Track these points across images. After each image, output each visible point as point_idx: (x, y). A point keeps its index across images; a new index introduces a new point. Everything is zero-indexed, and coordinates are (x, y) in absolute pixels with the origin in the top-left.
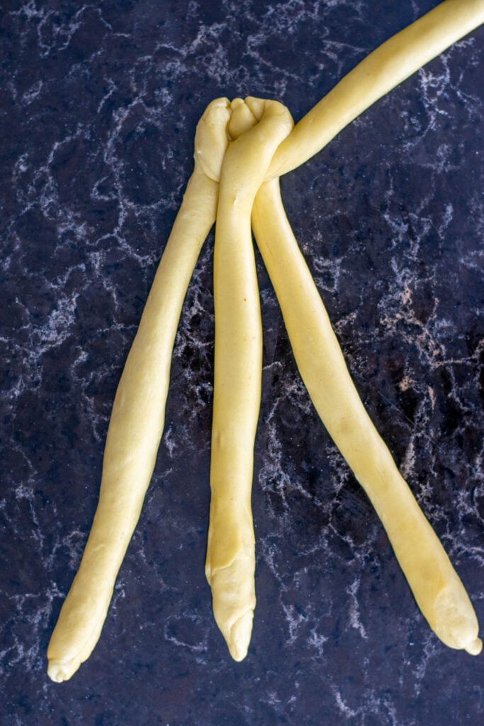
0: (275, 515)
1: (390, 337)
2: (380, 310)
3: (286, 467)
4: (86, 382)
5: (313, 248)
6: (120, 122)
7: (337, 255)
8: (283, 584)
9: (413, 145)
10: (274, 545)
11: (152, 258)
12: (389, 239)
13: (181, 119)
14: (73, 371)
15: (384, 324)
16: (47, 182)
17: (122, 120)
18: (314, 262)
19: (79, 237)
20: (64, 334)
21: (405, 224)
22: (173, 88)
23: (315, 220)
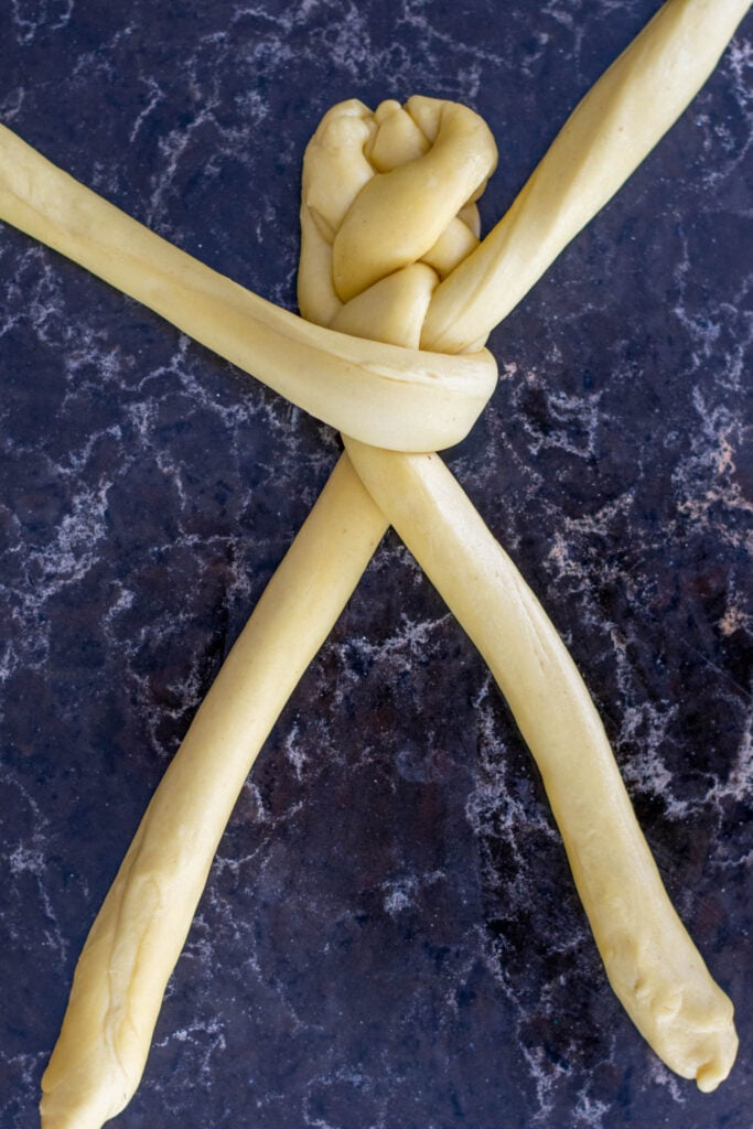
0: (499, 879)
1: (697, 536)
2: (677, 487)
3: (516, 789)
4: (133, 646)
5: (544, 376)
6: (174, 157)
7: (590, 387)
8: (520, 1009)
9: (722, 177)
10: (502, 935)
11: (247, 409)
12: (687, 354)
13: (288, 146)
14: (107, 628)
15: (685, 512)
16: (43, 276)
17: (176, 153)
18: (549, 403)
19: (107, 376)
20: (87, 559)
21: (714, 323)
22: (270, 90)
23: (546, 324)
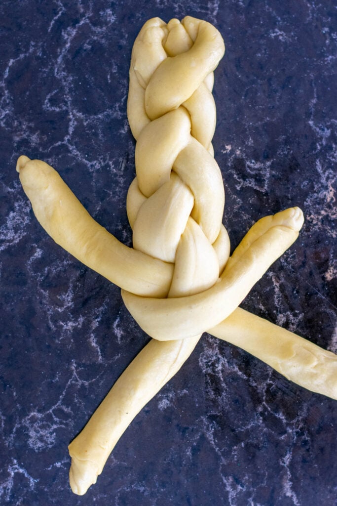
0: (214, 394)
1: (316, 232)
2: (307, 208)
3: (223, 351)
4: (41, 276)
5: (245, 152)
6: (69, 40)
7: (267, 158)
8: (222, 458)
9: (334, 58)
10: (214, 422)
11: (100, 163)
12: (314, 144)
13: (124, 36)
14: (29, 267)
15: (310, 220)
16: (4, 95)
17: (70, 38)
18: (246, 165)
19: (33, 145)
20: (21, 233)
21: (328, 129)
22: (117, 9)
23: (246, 127)
